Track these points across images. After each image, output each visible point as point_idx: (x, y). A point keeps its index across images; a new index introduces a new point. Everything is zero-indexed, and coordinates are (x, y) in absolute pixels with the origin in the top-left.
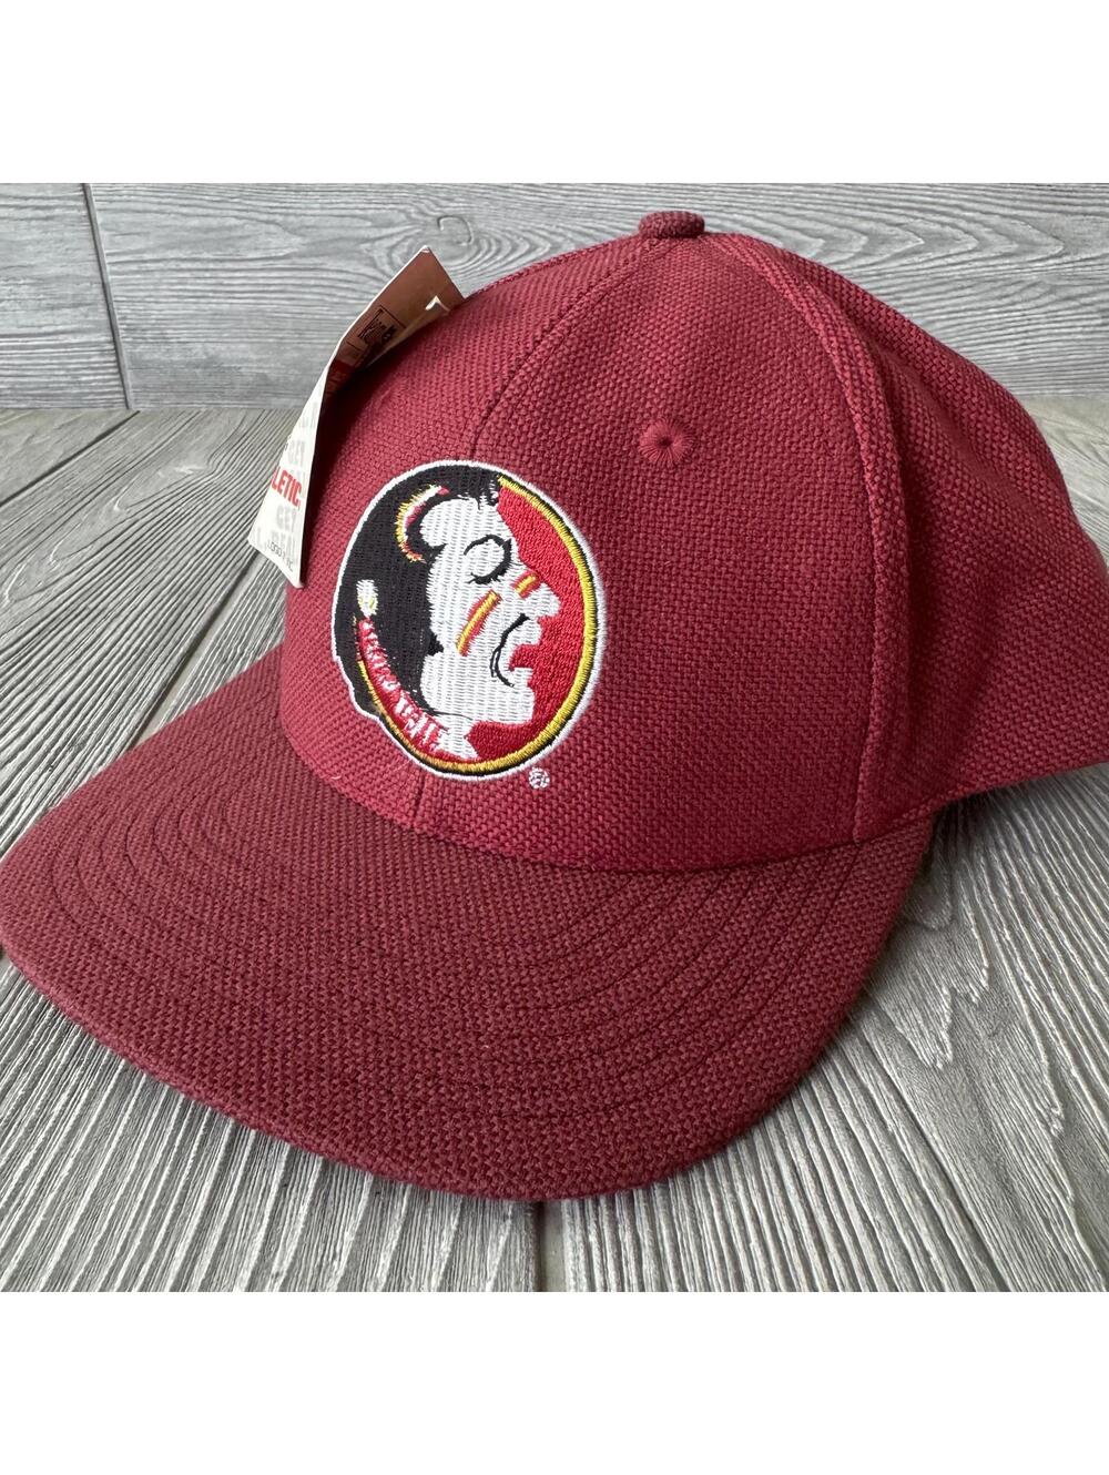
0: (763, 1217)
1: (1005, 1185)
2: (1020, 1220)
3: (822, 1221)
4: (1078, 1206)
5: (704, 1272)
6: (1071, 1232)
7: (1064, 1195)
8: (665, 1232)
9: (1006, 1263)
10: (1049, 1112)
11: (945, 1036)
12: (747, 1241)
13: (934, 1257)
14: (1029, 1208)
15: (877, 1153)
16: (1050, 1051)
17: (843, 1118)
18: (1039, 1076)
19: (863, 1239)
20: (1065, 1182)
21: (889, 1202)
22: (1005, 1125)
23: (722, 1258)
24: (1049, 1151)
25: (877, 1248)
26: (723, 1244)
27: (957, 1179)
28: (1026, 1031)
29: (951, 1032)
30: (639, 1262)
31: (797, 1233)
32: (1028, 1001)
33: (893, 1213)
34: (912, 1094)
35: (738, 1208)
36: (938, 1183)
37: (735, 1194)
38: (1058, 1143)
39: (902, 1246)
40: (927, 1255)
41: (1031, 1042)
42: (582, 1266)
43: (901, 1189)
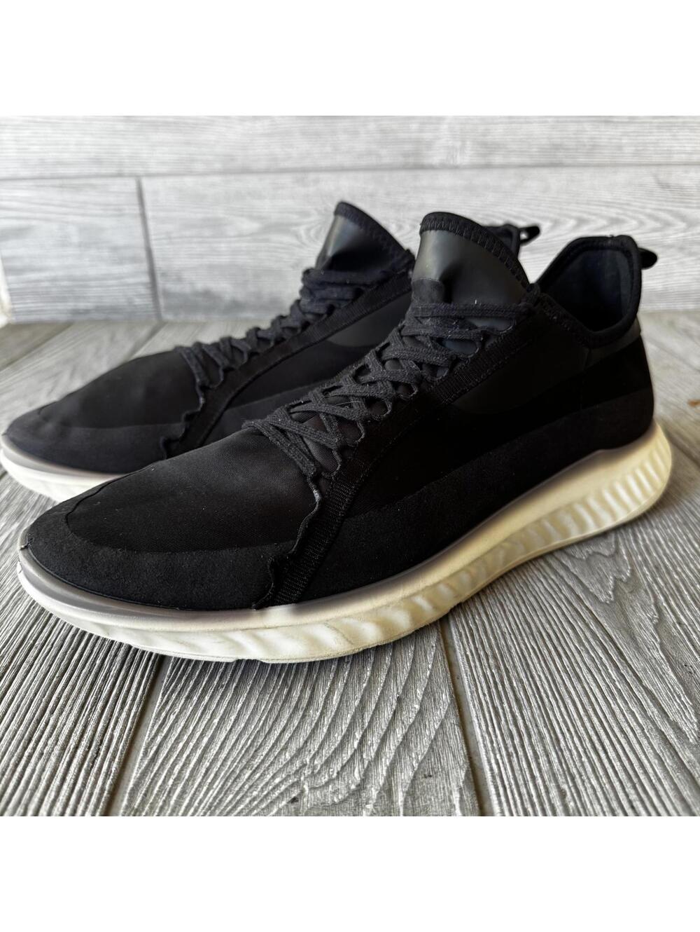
0: (536, 648)
1: (634, 639)
2: (638, 648)
3: (560, 649)
4: (661, 644)
5: (514, 662)
6: (658, 651)
7: (656, 641)
8: (497, 651)
9: (631, 660)
10: (652, 617)
11: (610, 593)
12: (529, 654)
13: (604, 659)
14: (642, 645)
15: (581, 629)
16: (655, 597)
17: (567, 618)
18: (649, 606)
19: (576, 655)
20: (657, 637)
21: (586, 644)
22: (634, 621)
23: (520, 659)
24: (652, 629)
25: (582, 657)
26: (520, 655)
27: (614, 637)
28: (646, 591)
29: (613, 591)
30: (488, 660)
31: (550, 652)
32: (647, 581)
33: (588, 647)
34: (596, 611)
35: (525, 644)
36: (606, 638)
37: (524, 641)
38: (656, 627)
39: (591, 656)
40: (601, 658)
41: (647, 594)
42: (465, 660)
43: (591, 640)
